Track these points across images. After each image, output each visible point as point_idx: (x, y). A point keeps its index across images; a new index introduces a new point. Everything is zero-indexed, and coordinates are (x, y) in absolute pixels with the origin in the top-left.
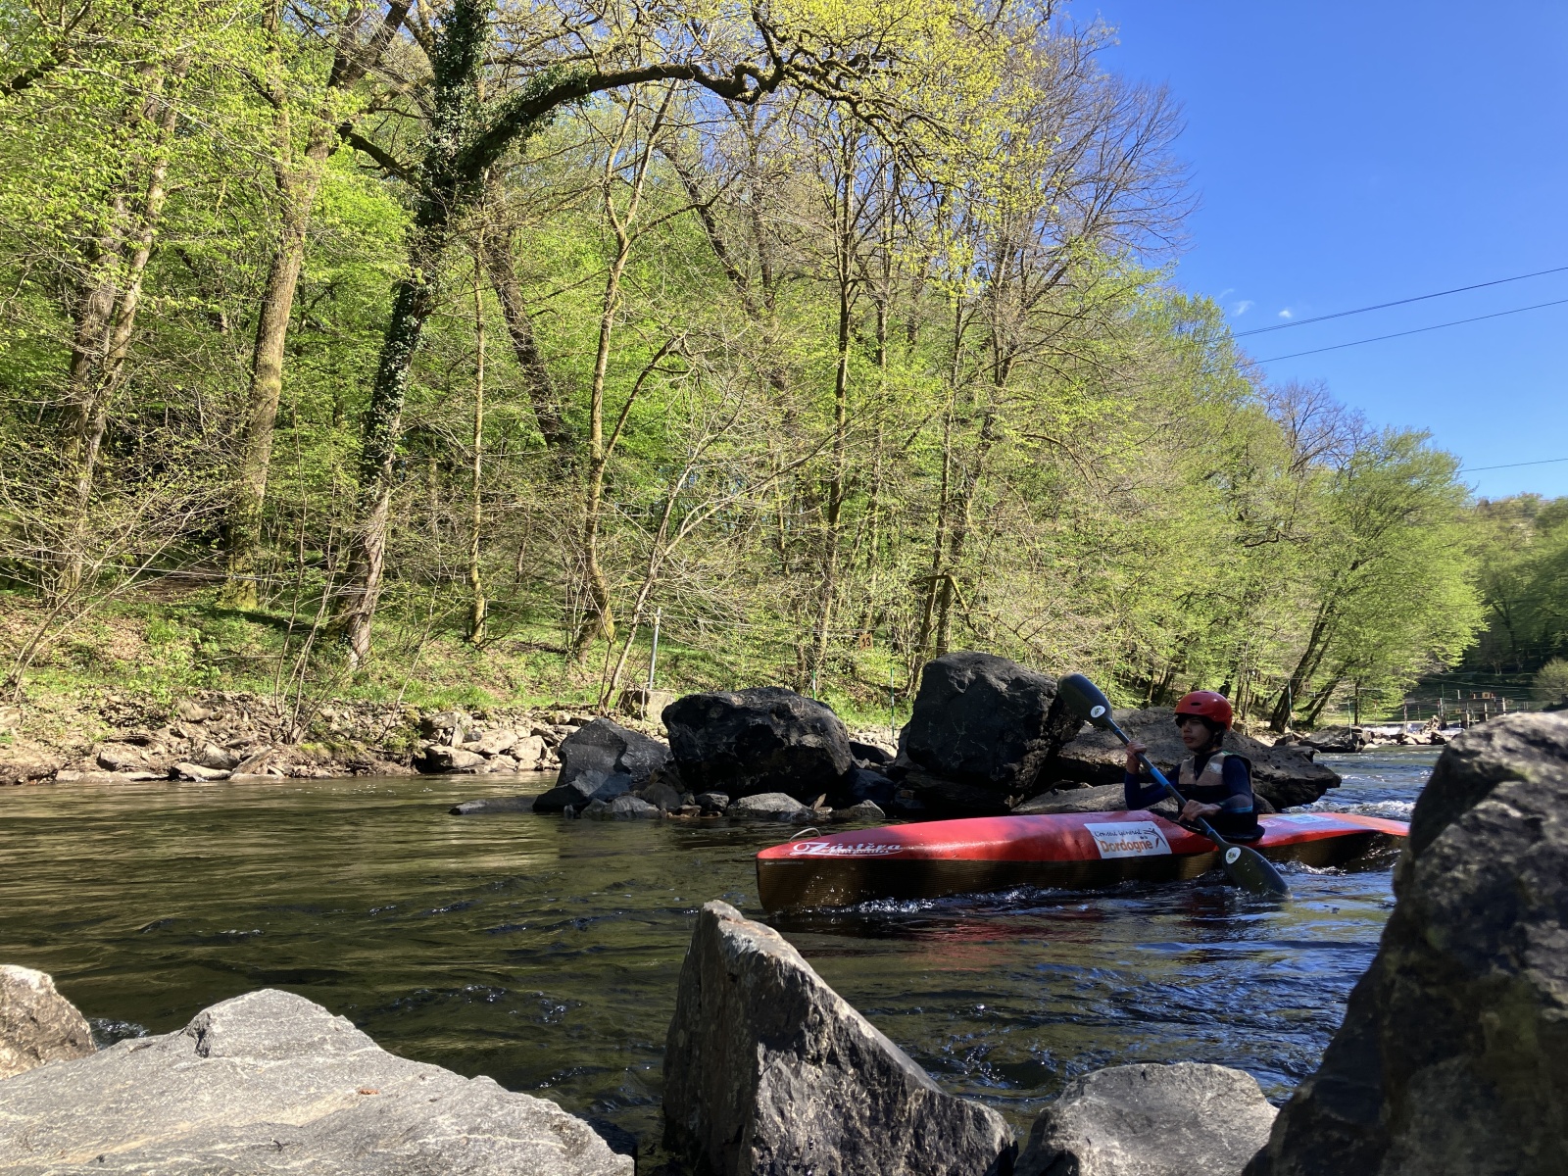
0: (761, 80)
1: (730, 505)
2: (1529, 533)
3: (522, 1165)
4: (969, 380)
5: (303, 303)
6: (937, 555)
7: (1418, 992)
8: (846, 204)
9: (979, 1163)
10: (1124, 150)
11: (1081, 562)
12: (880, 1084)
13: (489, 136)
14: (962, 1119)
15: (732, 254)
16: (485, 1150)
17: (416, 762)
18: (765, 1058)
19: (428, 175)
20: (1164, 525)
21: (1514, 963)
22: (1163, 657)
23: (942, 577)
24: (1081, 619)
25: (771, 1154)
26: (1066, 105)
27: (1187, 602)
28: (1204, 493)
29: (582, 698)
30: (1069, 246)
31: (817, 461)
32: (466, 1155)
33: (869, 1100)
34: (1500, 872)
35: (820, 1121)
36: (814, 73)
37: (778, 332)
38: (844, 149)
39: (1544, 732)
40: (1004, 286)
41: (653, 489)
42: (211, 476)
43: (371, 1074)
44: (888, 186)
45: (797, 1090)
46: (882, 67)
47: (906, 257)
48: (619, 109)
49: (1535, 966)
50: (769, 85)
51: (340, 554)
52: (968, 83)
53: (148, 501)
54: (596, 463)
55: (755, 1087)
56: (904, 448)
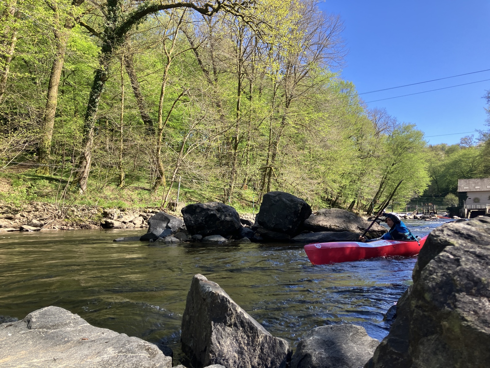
0: (213, 8)
1: (203, 144)
2: (443, 155)
3: (136, 362)
4: (278, 106)
5: (64, 76)
6: (268, 160)
7: (422, 314)
8: (240, 49)
9: (281, 357)
10: (326, 35)
11: (311, 163)
12: (250, 333)
13: (125, 23)
14: (275, 343)
15: (204, 64)
16: (123, 359)
17: (102, 224)
18: (214, 325)
19: (105, 36)
20: (336, 152)
21: (452, 306)
22: (335, 192)
23: (268, 167)
24: (311, 181)
25: (216, 356)
26: (309, 20)
27: (343, 176)
28: (349, 142)
29: (156, 205)
30: (309, 64)
31: (231, 131)
32: (117, 361)
33: (247, 338)
34: (447, 276)
35: (231, 345)
36: (230, 7)
37: (219, 89)
38: (240, 32)
39: (459, 230)
40: (289, 77)
41: (178, 139)
42: (34, 132)
43: (86, 333)
44: (254, 44)
45: (224, 335)
46: (252, 6)
47: (259, 67)
48: (168, 16)
49: (459, 308)
50: (216, 10)
51: (77, 158)
52: (279, 12)
53: (12, 140)
54: (160, 130)
55: (211, 334)
56: (258, 127)
